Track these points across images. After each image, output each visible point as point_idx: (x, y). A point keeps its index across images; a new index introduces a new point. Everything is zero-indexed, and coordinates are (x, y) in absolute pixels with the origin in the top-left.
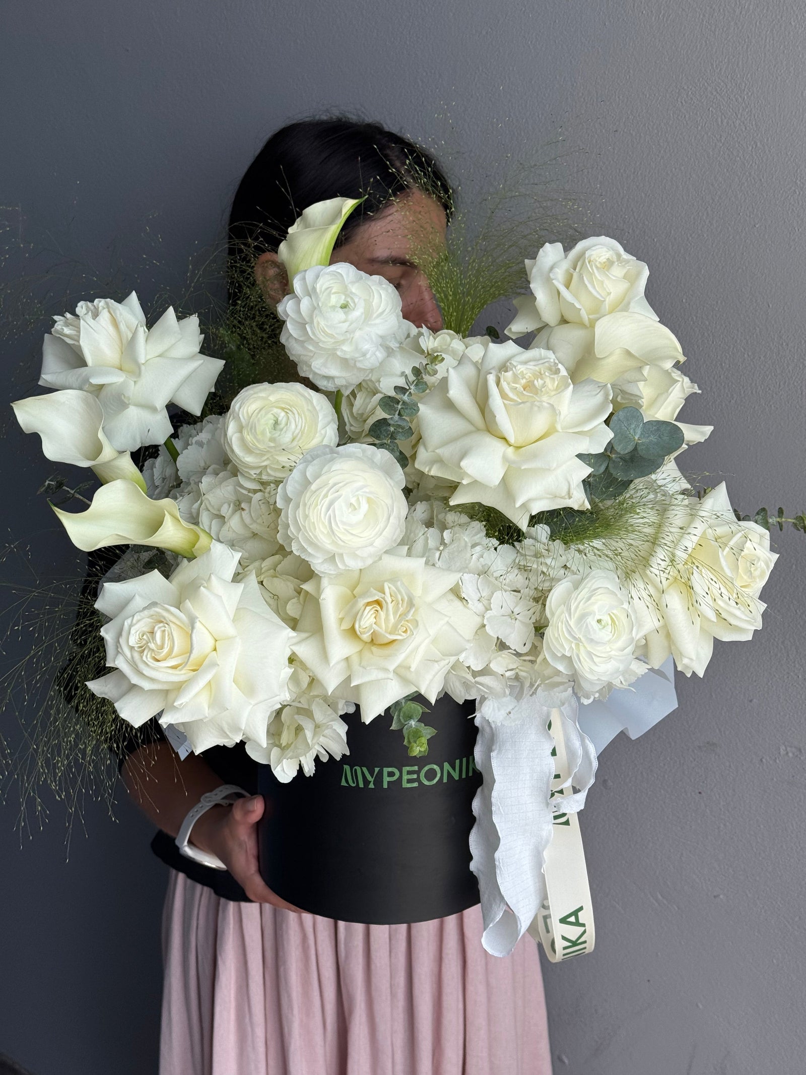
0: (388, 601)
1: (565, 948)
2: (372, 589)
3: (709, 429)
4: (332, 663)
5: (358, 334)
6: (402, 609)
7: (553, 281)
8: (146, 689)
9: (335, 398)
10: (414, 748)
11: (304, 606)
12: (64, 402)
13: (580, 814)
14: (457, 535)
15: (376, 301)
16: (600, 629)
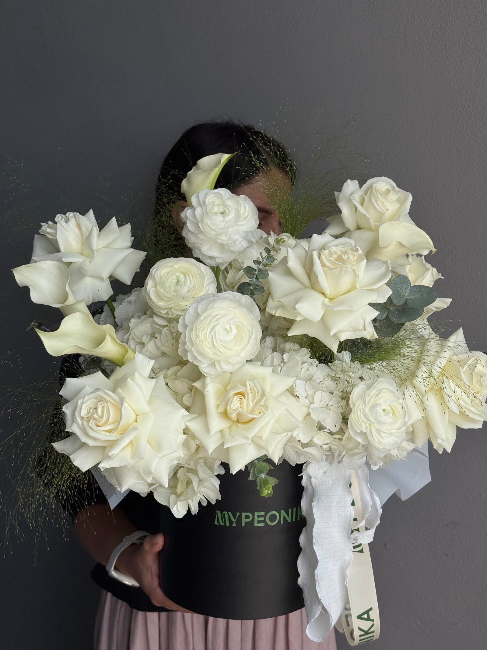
0: (249, 392)
1: (360, 636)
2: (238, 384)
3: (449, 300)
4: (212, 433)
5: (231, 230)
6: (257, 397)
7: (353, 201)
8: (91, 446)
9: (216, 270)
10: (264, 491)
11: (194, 398)
12: (45, 268)
13: (370, 545)
14: (292, 356)
15: (242, 211)
16: (384, 415)
